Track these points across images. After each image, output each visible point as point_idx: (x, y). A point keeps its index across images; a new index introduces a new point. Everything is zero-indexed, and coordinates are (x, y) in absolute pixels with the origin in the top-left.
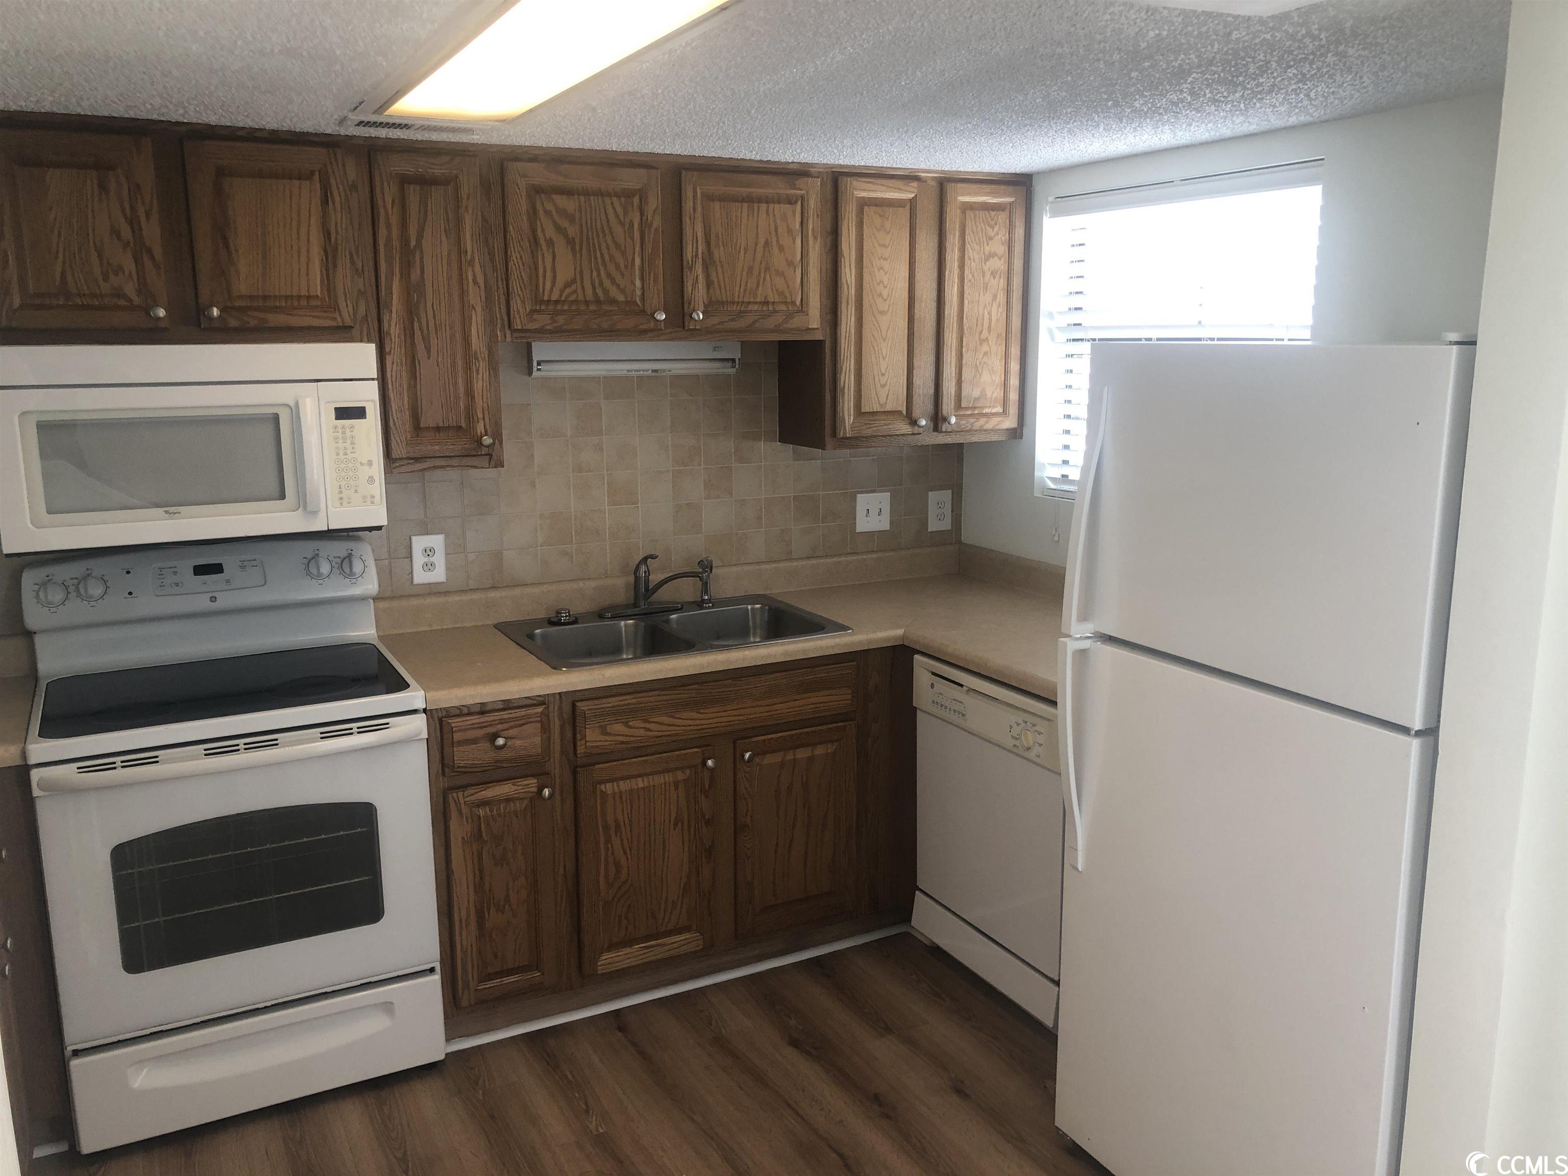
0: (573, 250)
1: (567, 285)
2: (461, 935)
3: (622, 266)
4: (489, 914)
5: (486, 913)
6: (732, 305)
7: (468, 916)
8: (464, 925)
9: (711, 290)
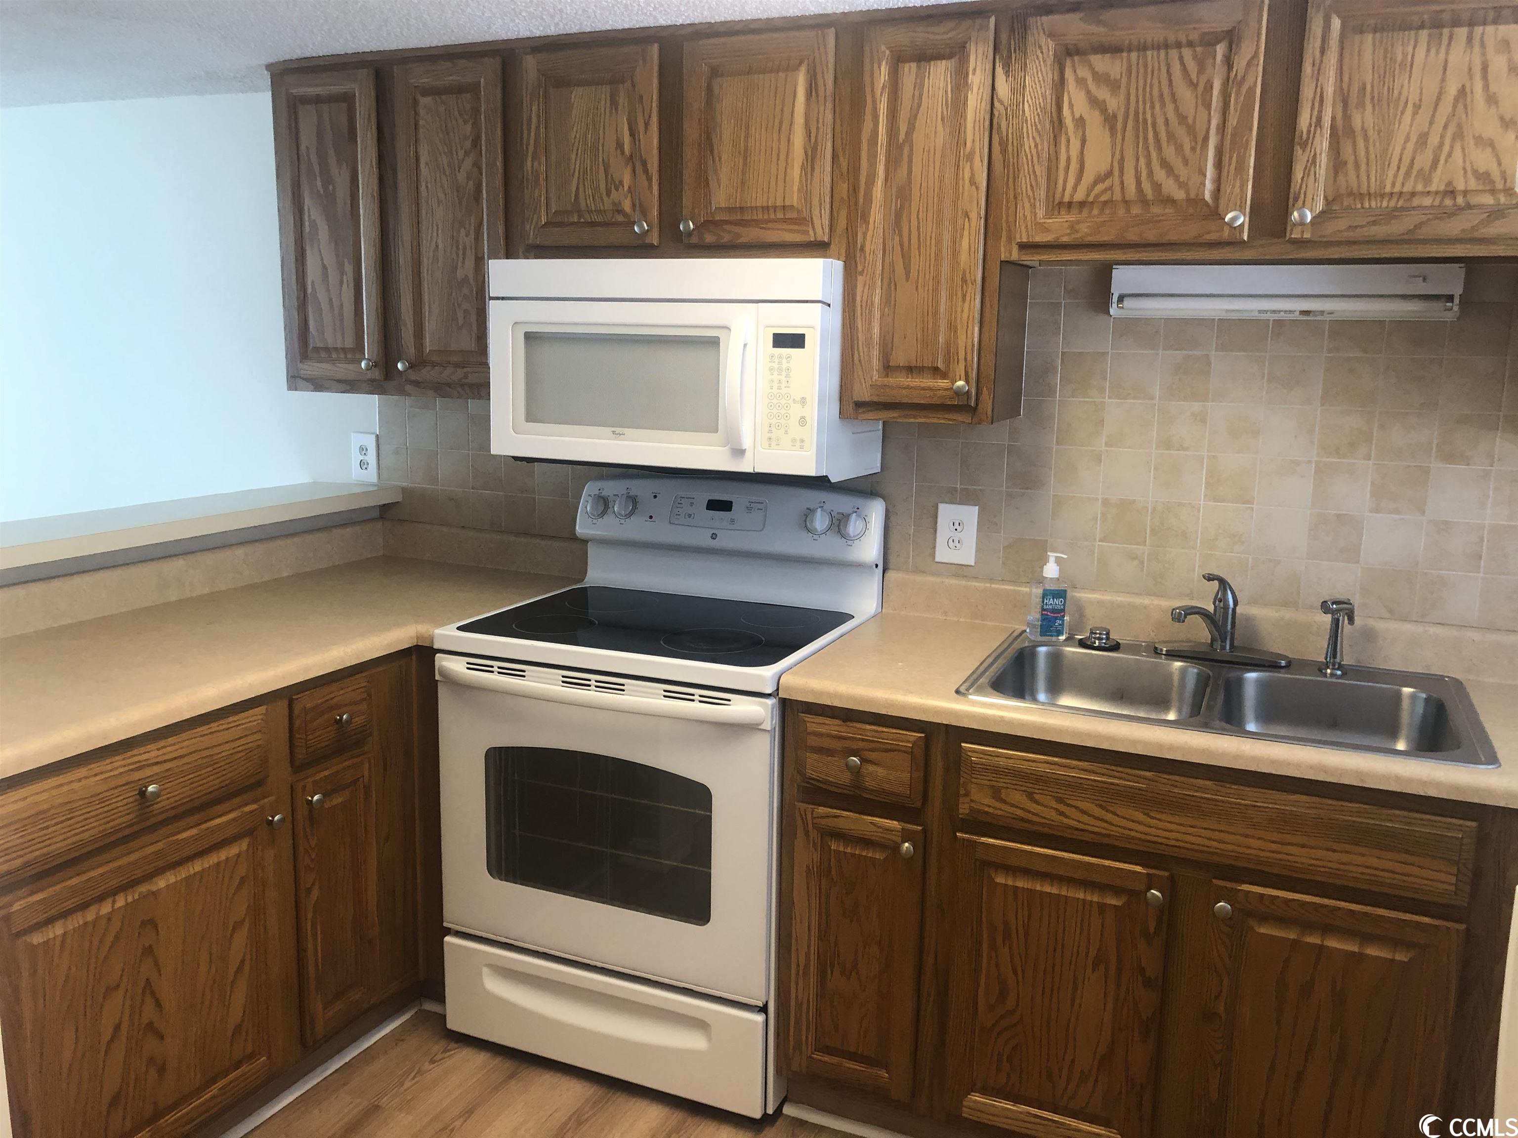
0: (1113, 130)
1: (1099, 180)
2: (797, 984)
3: (1187, 147)
4: (832, 973)
5: (829, 972)
6: (1379, 199)
7: (807, 965)
8: (801, 973)
9: (1341, 178)
